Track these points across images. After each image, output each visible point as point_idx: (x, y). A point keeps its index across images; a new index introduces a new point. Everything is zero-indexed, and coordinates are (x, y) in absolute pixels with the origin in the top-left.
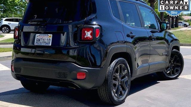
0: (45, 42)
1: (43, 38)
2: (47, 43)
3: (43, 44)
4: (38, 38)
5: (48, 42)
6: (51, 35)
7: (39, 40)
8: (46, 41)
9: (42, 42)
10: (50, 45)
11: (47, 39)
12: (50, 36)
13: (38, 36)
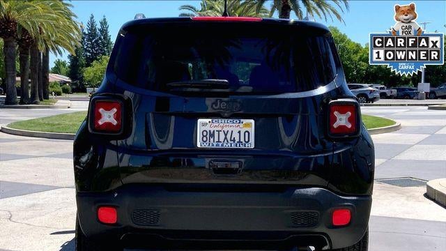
0: (234, 140)
1: (226, 129)
2: (240, 142)
3: (227, 146)
4: (208, 128)
5: (242, 140)
6: (252, 121)
7: (212, 135)
8: (236, 136)
9: (222, 139)
10: (253, 147)
11: (239, 132)
12: (248, 125)
13: (204, 125)
